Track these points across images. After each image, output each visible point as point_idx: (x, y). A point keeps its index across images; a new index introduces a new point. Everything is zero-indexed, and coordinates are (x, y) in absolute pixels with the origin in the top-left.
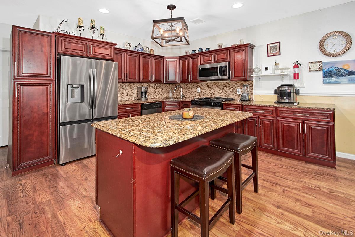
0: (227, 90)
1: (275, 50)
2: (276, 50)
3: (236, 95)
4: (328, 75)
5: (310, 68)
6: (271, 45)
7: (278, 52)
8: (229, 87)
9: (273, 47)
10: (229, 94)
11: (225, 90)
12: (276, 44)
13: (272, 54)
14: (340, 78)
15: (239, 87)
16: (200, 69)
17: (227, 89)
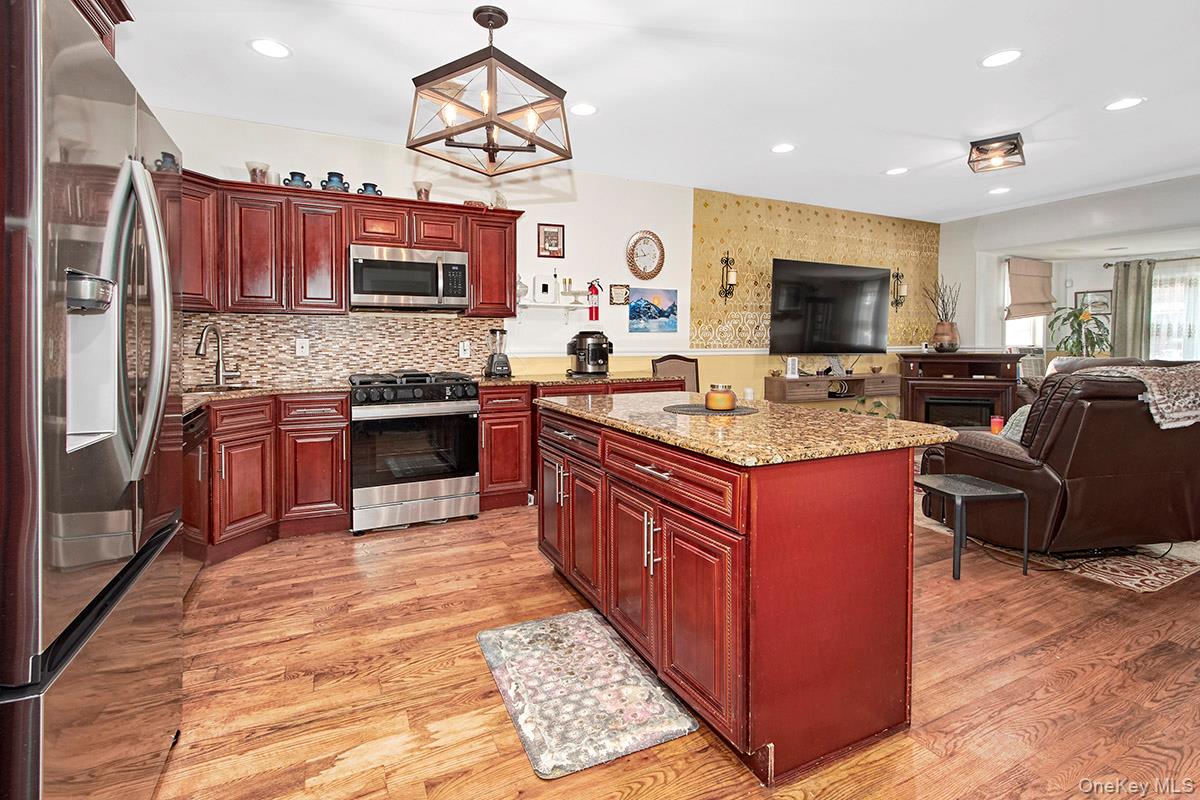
0: (426, 347)
1: (553, 242)
2: (557, 245)
3: (455, 360)
4: (635, 313)
5: (611, 298)
6: (546, 229)
7: (559, 250)
8: (434, 334)
9: (550, 233)
10: (434, 358)
11: (418, 346)
12: (555, 230)
13: (548, 254)
14: (650, 320)
15: (465, 334)
16: (361, 261)
17: (427, 342)
